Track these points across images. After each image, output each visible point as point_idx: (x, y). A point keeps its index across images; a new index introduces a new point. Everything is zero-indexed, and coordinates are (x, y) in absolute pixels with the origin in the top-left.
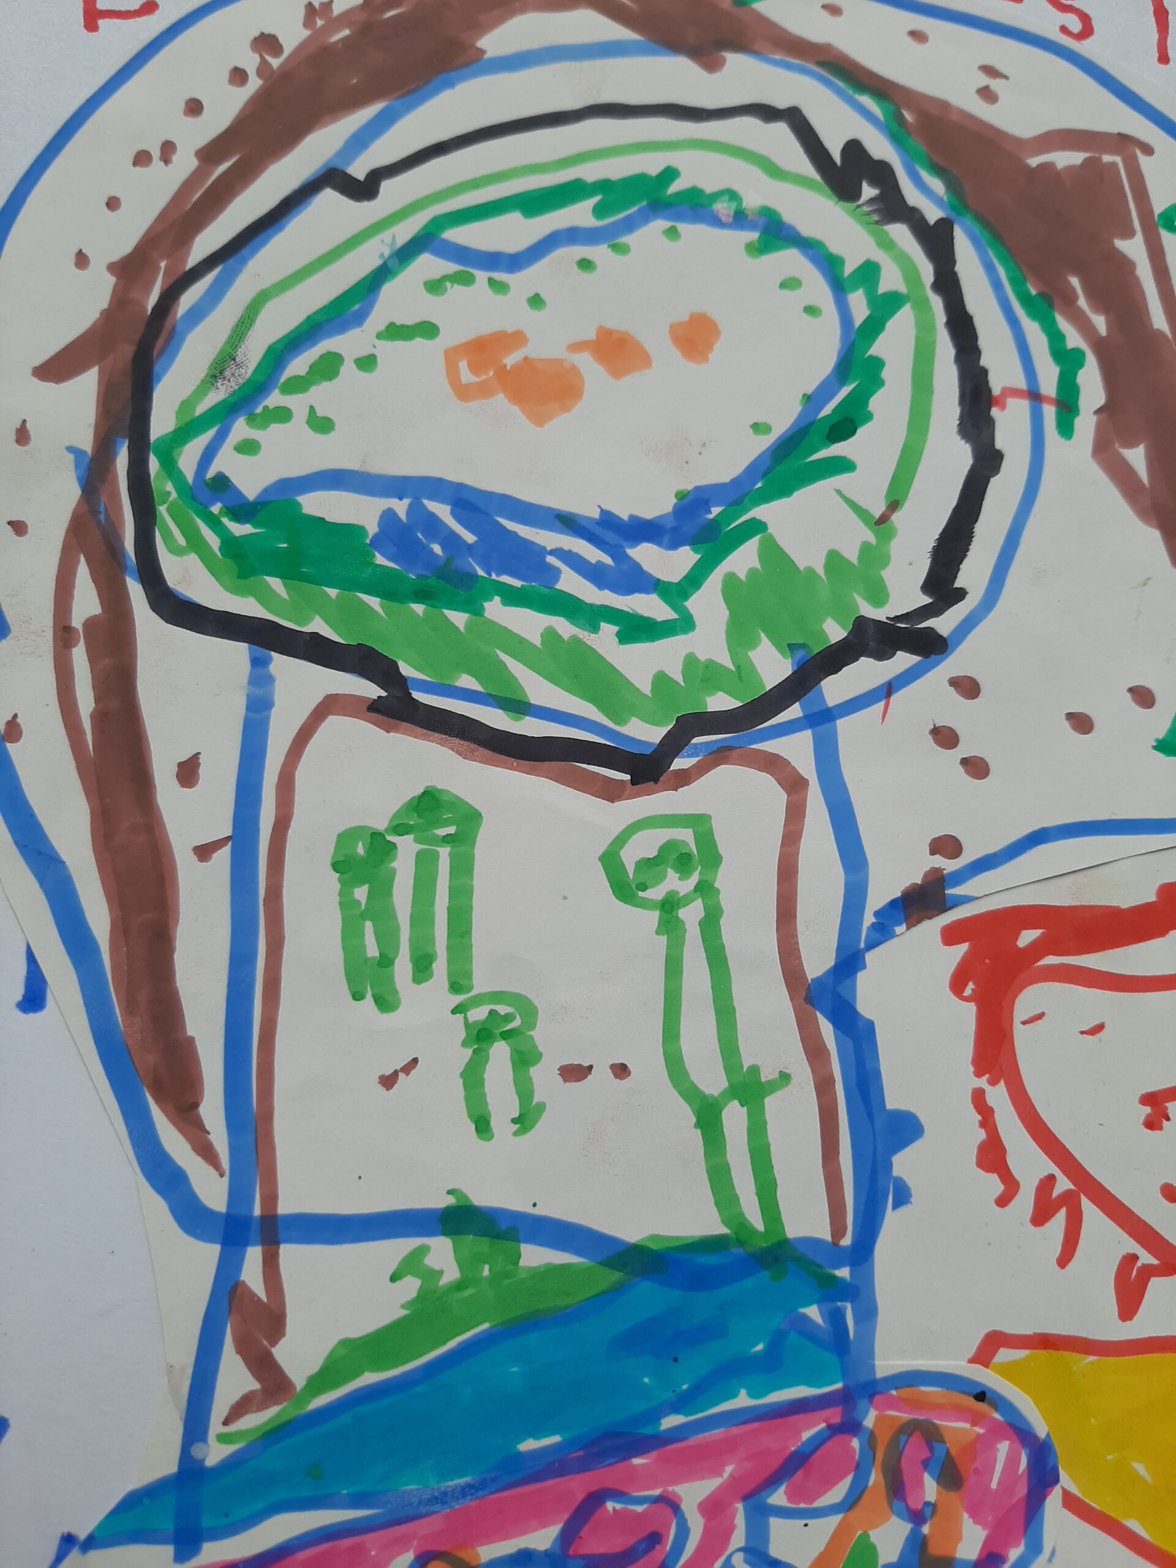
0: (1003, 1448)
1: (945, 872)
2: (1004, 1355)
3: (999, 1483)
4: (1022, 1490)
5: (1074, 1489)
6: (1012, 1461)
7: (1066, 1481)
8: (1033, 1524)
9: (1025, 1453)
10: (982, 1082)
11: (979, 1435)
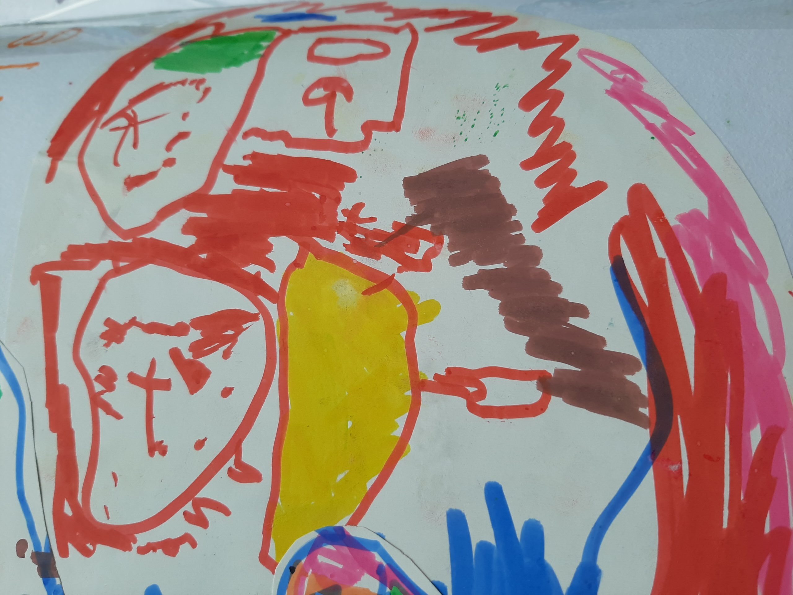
0: (321, 559)
1: (33, 551)
2: (272, 553)
3: (339, 563)
4: (345, 550)
5: (347, 518)
6: (329, 554)
7: (342, 523)
8: (364, 545)
9: (325, 545)
10: (135, 547)
11: (313, 573)
